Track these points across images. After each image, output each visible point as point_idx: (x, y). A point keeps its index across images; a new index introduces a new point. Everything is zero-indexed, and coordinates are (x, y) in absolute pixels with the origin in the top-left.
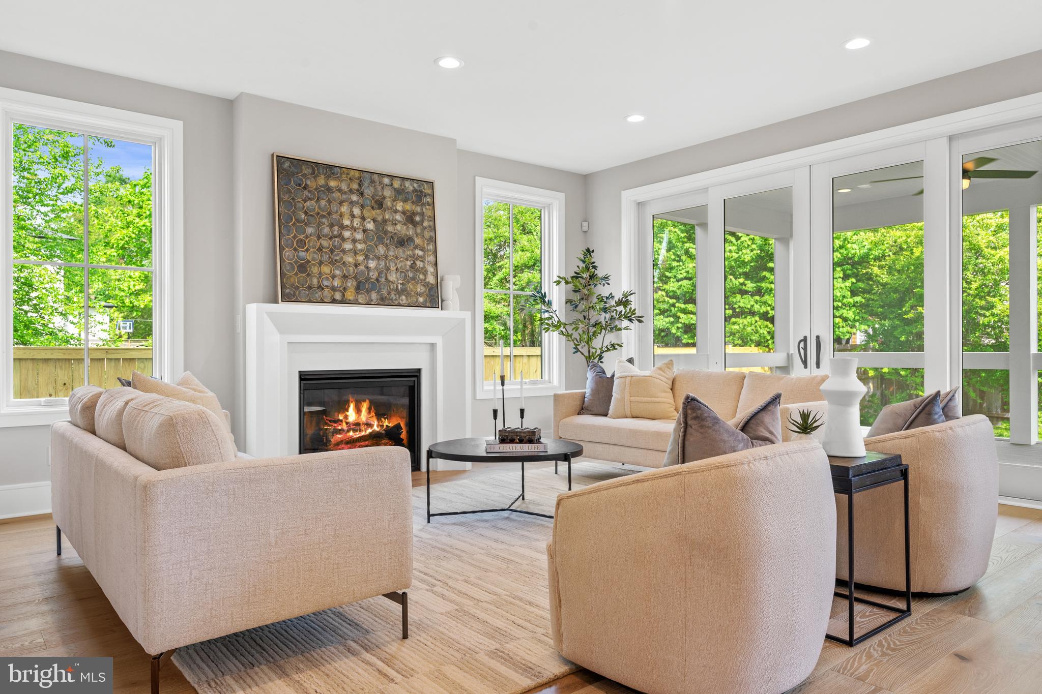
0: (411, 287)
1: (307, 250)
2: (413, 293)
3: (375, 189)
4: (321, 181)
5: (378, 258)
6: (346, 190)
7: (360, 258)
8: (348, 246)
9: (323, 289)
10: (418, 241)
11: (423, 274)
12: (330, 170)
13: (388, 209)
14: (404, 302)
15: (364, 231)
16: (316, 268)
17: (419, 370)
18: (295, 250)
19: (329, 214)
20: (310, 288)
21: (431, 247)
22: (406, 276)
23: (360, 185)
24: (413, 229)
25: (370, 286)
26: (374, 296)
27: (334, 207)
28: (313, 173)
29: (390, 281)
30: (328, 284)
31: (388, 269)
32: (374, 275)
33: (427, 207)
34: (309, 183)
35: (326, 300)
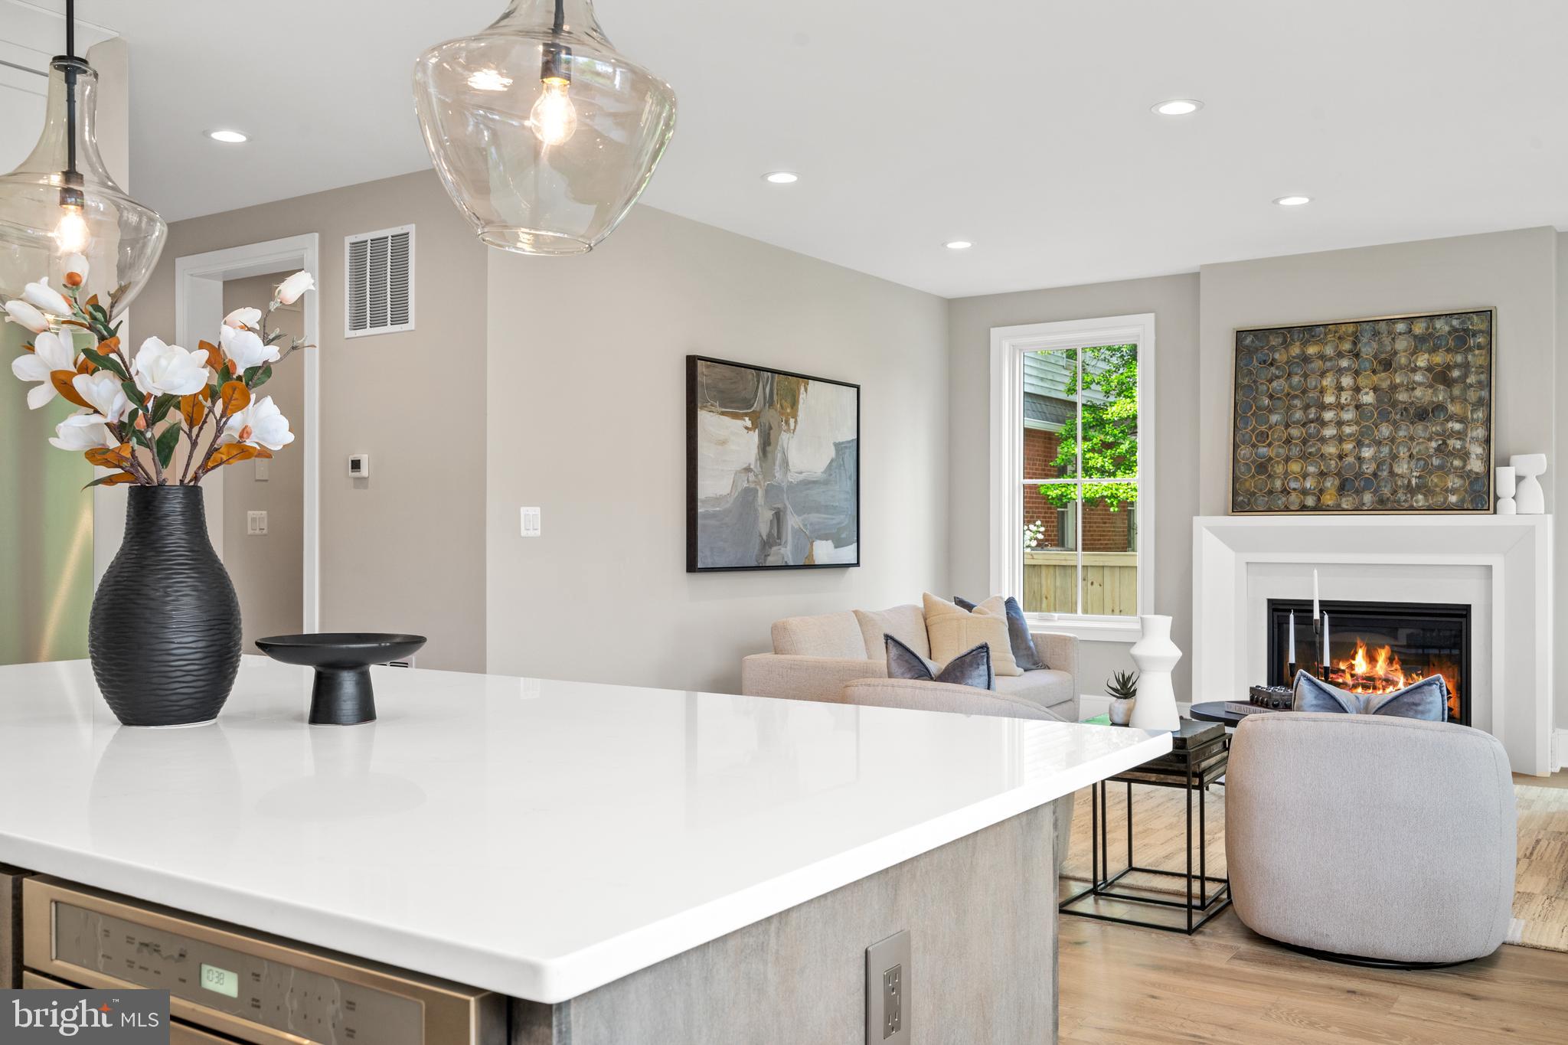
0: (1436, 480)
1: (1269, 445)
2: (1438, 489)
3: (1380, 343)
4: (1295, 350)
5: (1379, 443)
6: (1332, 355)
7: (1348, 446)
8: (1329, 432)
9: (1289, 493)
10: (1453, 408)
11: (1461, 458)
12: (1308, 332)
13: (1401, 369)
14: (1420, 504)
15: (1357, 407)
16: (1281, 466)
17: (1468, 608)
18: (1254, 446)
19: (1304, 392)
20: (1271, 492)
21: (1480, 415)
22: (1426, 464)
23: (1355, 344)
24: (1445, 391)
25: (1362, 483)
26: (1368, 498)
27: (1312, 382)
28: (1285, 341)
29: (1397, 475)
30: (1296, 487)
31: (1395, 457)
32: (1369, 468)
33: (1478, 352)
34: (1277, 356)
35: (1292, 508)
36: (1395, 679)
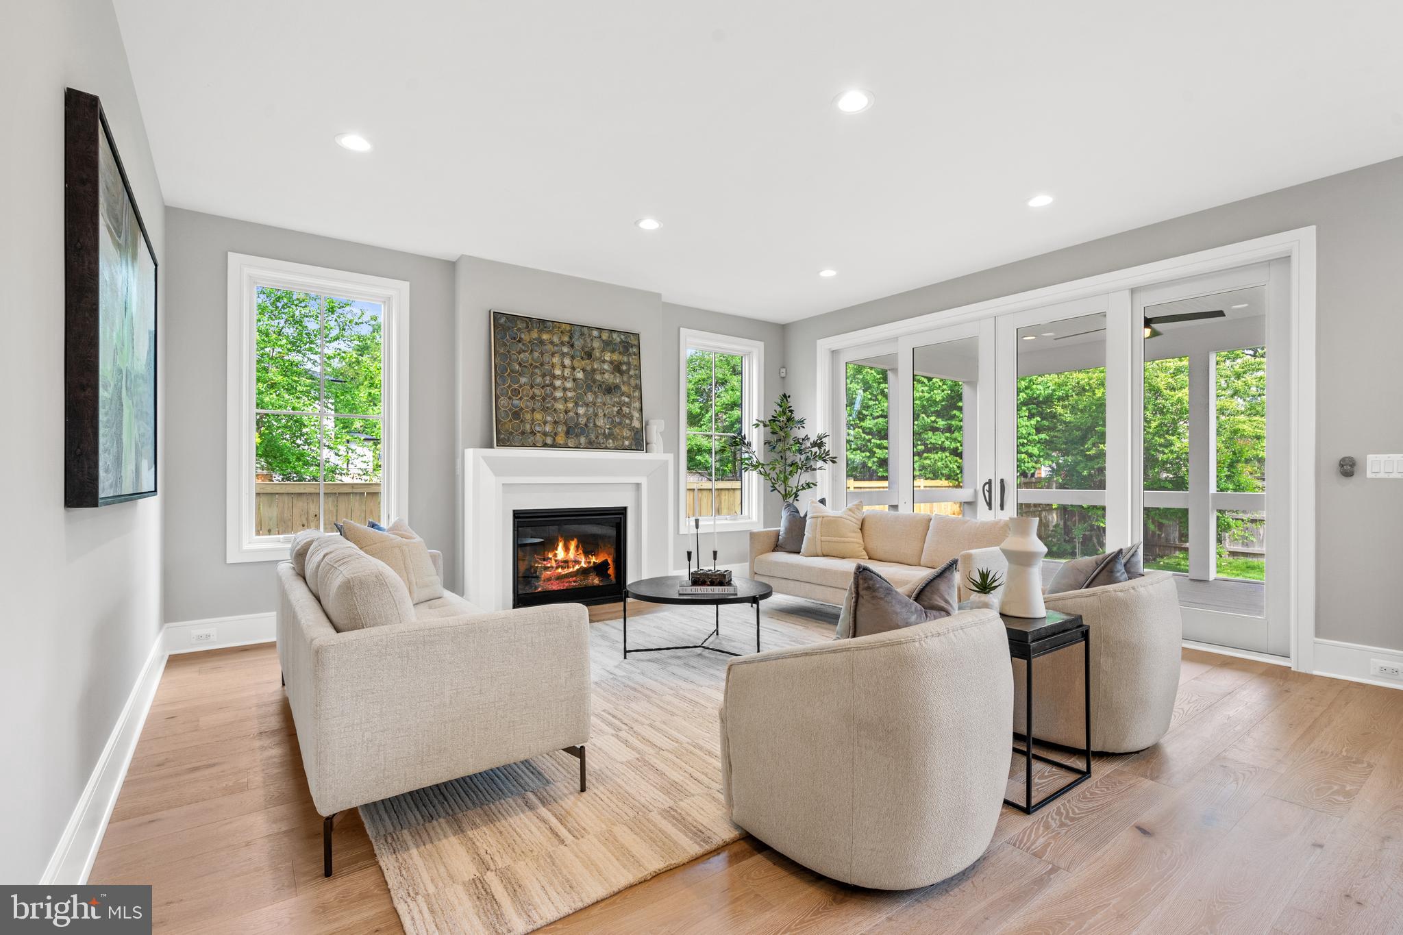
0: (618, 431)
2: (619, 437)
3: (585, 341)
4: (535, 335)
5: (587, 405)
6: (558, 342)
7: (570, 405)
8: (559, 394)
9: (535, 434)
10: (624, 388)
11: (630, 419)
12: (543, 324)
13: (597, 360)
14: (611, 445)
15: (574, 380)
16: (529, 415)
17: (625, 509)
18: (510, 398)
19: (542, 365)
20: (523, 433)
21: (636, 394)
22: (613, 421)
23: (570, 338)
24: (620, 377)
25: (579, 430)
26: (583, 440)
27: (547, 358)
28: (528, 327)
29: (598, 426)
30: (539, 430)
31: (596, 415)
32: (583, 421)
33: (634, 357)
34: (523, 336)
35: (538, 445)
36: (580, 560)
